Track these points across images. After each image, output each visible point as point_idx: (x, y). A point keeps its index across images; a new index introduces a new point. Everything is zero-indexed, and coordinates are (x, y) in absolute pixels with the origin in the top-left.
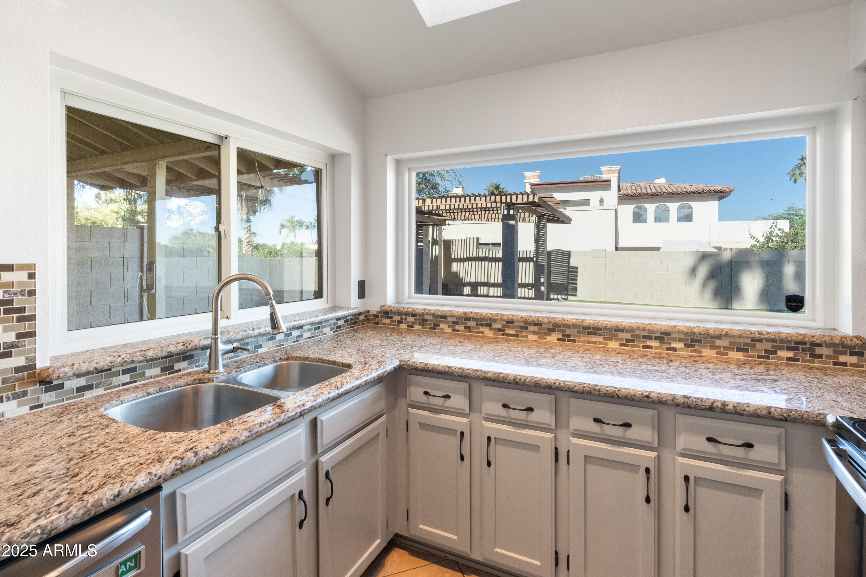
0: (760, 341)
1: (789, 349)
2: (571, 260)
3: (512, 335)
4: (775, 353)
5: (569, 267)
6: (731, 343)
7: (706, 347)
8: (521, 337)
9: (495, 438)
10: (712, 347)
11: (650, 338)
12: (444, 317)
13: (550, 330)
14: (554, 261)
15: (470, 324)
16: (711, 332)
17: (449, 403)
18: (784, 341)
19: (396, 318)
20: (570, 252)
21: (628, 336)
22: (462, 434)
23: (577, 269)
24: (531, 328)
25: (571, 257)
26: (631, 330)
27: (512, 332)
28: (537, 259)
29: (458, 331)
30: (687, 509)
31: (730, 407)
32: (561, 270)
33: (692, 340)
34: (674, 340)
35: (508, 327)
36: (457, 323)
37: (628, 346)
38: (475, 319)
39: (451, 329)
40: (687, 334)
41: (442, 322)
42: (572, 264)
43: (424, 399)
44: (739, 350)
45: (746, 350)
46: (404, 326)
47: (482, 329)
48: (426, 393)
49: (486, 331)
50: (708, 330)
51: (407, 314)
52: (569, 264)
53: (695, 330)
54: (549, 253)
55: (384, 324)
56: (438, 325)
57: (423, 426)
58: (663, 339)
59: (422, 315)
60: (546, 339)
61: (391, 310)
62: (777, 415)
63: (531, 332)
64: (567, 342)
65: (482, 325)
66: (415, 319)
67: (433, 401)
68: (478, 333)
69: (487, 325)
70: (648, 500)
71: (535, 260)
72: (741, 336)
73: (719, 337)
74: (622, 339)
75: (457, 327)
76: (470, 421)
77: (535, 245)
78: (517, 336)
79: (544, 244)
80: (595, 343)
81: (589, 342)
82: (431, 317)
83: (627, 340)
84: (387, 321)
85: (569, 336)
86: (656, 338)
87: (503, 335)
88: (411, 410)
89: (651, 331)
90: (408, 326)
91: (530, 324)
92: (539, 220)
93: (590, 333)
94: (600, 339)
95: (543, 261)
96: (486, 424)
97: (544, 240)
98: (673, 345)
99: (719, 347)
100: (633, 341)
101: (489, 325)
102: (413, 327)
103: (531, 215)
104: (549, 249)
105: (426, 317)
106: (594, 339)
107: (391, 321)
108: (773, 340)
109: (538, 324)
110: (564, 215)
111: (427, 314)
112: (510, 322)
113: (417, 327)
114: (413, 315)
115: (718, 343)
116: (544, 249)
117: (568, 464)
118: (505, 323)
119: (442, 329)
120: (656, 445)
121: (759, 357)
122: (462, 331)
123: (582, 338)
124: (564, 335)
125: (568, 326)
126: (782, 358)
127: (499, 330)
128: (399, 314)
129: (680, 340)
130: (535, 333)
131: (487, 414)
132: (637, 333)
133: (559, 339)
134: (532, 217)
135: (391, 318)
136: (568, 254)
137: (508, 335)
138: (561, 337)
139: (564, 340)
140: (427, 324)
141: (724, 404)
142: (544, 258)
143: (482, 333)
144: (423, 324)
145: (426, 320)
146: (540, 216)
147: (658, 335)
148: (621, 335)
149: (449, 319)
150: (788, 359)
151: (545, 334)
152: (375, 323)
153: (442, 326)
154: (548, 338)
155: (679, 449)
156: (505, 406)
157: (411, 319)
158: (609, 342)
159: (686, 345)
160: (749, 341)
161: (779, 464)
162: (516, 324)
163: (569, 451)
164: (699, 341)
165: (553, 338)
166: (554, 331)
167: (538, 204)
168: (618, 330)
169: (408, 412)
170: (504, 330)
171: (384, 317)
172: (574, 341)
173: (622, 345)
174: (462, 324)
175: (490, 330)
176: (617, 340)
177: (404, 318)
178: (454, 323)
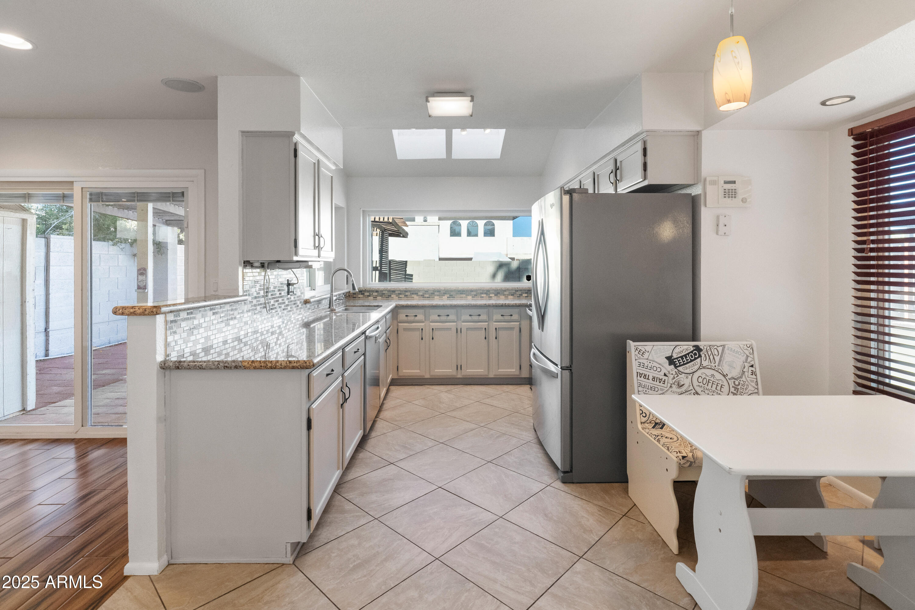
0: (518, 291)
1: (526, 293)
2: (407, 269)
3: (428, 297)
4: (522, 295)
5: (406, 275)
6: (509, 293)
7: (501, 295)
8: (432, 298)
9: (435, 329)
10: (504, 295)
11: (483, 293)
12: (394, 291)
13: (444, 293)
14: (393, 269)
15: (407, 294)
16: (503, 289)
17: (417, 318)
18: (525, 290)
19: (368, 294)
20: (406, 262)
21: (475, 293)
22: (422, 329)
23: (412, 276)
24: (436, 293)
25: (407, 266)
26: (476, 290)
27: (427, 296)
28: (381, 268)
29: (401, 298)
30: (496, 338)
31: (507, 304)
32: (399, 278)
33: (497, 293)
34: (491, 293)
35: (425, 294)
36: (401, 294)
37: (475, 297)
38: (410, 291)
39: (397, 297)
40: (495, 290)
41: (393, 294)
42: (408, 272)
43: (405, 318)
44: (512, 295)
45: (514, 295)
46: (371, 298)
47: (413, 296)
48: (407, 316)
49: (415, 296)
50: (502, 288)
51: (373, 291)
52: (406, 272)
53: (498, 289)
54: (390, 261)
55: (359, 298)
56: (390, 296)
57: (405, 329)
58: (487, 293)
59: (382, 291)
60: (442, 297)
61: (366, 290)
62: (518, 305)
63: (435, 295)
64: (451, 298)
65: (413, 294)
66: (378, 294)
67: (409, 318)
68: (411, 298)
69: (415, 294)
70: (485, 338)
71: (379, 269)
72: (512, 290)
73: (505, 291)
74: (472, 295)
75: (401, 296)
76: (425, 324)
77: (379, 256)
78: (430, 297)
79: (387, 255)
80: (462, 297)
81: (460, 297)
82: (387, 292)
83: (475, 295)
84: (361, 296)
85: (452, 295)
86: (485, 293)
87: (423, 298)
88: (399, 324)
89: (483, 290)
90: (374, 298)
91: (436, 291)
92: (383, 235)
93: (461, 294)
94: (464, 296)
95: (385, 270)
96: (431, 324)
97: (387, 252)
98: (491, 295)
99: (505, 295)
100: (477, 295)
101: (417, 294)
102: (376, 298)
103: (375, 228)
104: (390, 258)
105: (384, 292)
106: (462, 296)
107: (363, 296)
108: (521, 290)
109: (439, 291)
110: (403, 230)
111: (386, 290)
112: (426, 291)
113: (379, 298)
114: (377, 291)
115: (505, 293)
116: (387, 259)
117: (461, 333)
118: (424, 292)
119: (393, 297)
120: (488, 320)
121: (518, 297)
122: (403, 298)
123: (458, 296)
124: (450, 295)
125: (452, 291)
126: (524, 297)
127: (421, 295)
128: (369, 291)
129: (493, 293)
130: (438, 295)
131: (432, 320)
132: (478, 292)
133: (448, 297)
134: (376, 231)
135: (364, 294)
136: (405, 263)
137: (425, 297)
138: (449, 296)
139: (450, 297)
140: (384, 296)
141: (505, 304)
142: (387, 267)
143: (413, 297)
144: (382, 296)
145: (384, 294)
146: (383, 231)
147: (486, 292)
148: (473, 293)
149: (397, 292)
150: (526, 297)
151: (442, 295)
152: (353, 298)
153: (392, 296)
154: (444, 297)
155: (494, 320)
156: (439, 316)
157: (376, 294)
158: (468, 297)
159: (495, 295)
160: (514, 291)
161: (518, 320)
162: (429, 292)
163: (461, 328)
164: (499, 293)
165: (445, 297)
166: (446, 293)
167: (391, 223)
168: (472, 291)
169: (398, 325)
170: (423, 295)
171: (359, 294)
172: (454, 297)
173: (473, 297)
174: (403, 294)
175: (417, 296)
176: (470, 295)
177: (371, 293)
178: (399, 294)
